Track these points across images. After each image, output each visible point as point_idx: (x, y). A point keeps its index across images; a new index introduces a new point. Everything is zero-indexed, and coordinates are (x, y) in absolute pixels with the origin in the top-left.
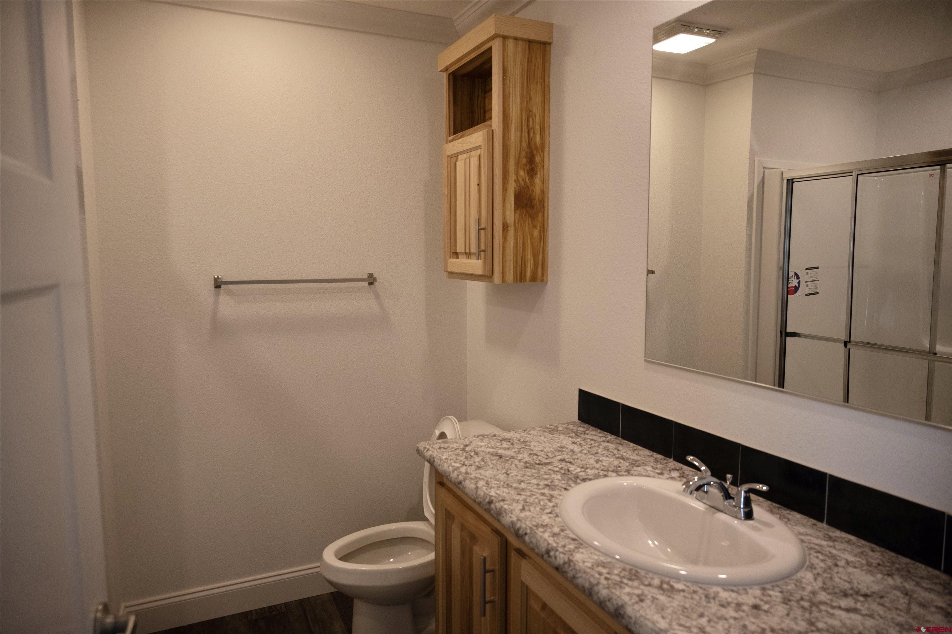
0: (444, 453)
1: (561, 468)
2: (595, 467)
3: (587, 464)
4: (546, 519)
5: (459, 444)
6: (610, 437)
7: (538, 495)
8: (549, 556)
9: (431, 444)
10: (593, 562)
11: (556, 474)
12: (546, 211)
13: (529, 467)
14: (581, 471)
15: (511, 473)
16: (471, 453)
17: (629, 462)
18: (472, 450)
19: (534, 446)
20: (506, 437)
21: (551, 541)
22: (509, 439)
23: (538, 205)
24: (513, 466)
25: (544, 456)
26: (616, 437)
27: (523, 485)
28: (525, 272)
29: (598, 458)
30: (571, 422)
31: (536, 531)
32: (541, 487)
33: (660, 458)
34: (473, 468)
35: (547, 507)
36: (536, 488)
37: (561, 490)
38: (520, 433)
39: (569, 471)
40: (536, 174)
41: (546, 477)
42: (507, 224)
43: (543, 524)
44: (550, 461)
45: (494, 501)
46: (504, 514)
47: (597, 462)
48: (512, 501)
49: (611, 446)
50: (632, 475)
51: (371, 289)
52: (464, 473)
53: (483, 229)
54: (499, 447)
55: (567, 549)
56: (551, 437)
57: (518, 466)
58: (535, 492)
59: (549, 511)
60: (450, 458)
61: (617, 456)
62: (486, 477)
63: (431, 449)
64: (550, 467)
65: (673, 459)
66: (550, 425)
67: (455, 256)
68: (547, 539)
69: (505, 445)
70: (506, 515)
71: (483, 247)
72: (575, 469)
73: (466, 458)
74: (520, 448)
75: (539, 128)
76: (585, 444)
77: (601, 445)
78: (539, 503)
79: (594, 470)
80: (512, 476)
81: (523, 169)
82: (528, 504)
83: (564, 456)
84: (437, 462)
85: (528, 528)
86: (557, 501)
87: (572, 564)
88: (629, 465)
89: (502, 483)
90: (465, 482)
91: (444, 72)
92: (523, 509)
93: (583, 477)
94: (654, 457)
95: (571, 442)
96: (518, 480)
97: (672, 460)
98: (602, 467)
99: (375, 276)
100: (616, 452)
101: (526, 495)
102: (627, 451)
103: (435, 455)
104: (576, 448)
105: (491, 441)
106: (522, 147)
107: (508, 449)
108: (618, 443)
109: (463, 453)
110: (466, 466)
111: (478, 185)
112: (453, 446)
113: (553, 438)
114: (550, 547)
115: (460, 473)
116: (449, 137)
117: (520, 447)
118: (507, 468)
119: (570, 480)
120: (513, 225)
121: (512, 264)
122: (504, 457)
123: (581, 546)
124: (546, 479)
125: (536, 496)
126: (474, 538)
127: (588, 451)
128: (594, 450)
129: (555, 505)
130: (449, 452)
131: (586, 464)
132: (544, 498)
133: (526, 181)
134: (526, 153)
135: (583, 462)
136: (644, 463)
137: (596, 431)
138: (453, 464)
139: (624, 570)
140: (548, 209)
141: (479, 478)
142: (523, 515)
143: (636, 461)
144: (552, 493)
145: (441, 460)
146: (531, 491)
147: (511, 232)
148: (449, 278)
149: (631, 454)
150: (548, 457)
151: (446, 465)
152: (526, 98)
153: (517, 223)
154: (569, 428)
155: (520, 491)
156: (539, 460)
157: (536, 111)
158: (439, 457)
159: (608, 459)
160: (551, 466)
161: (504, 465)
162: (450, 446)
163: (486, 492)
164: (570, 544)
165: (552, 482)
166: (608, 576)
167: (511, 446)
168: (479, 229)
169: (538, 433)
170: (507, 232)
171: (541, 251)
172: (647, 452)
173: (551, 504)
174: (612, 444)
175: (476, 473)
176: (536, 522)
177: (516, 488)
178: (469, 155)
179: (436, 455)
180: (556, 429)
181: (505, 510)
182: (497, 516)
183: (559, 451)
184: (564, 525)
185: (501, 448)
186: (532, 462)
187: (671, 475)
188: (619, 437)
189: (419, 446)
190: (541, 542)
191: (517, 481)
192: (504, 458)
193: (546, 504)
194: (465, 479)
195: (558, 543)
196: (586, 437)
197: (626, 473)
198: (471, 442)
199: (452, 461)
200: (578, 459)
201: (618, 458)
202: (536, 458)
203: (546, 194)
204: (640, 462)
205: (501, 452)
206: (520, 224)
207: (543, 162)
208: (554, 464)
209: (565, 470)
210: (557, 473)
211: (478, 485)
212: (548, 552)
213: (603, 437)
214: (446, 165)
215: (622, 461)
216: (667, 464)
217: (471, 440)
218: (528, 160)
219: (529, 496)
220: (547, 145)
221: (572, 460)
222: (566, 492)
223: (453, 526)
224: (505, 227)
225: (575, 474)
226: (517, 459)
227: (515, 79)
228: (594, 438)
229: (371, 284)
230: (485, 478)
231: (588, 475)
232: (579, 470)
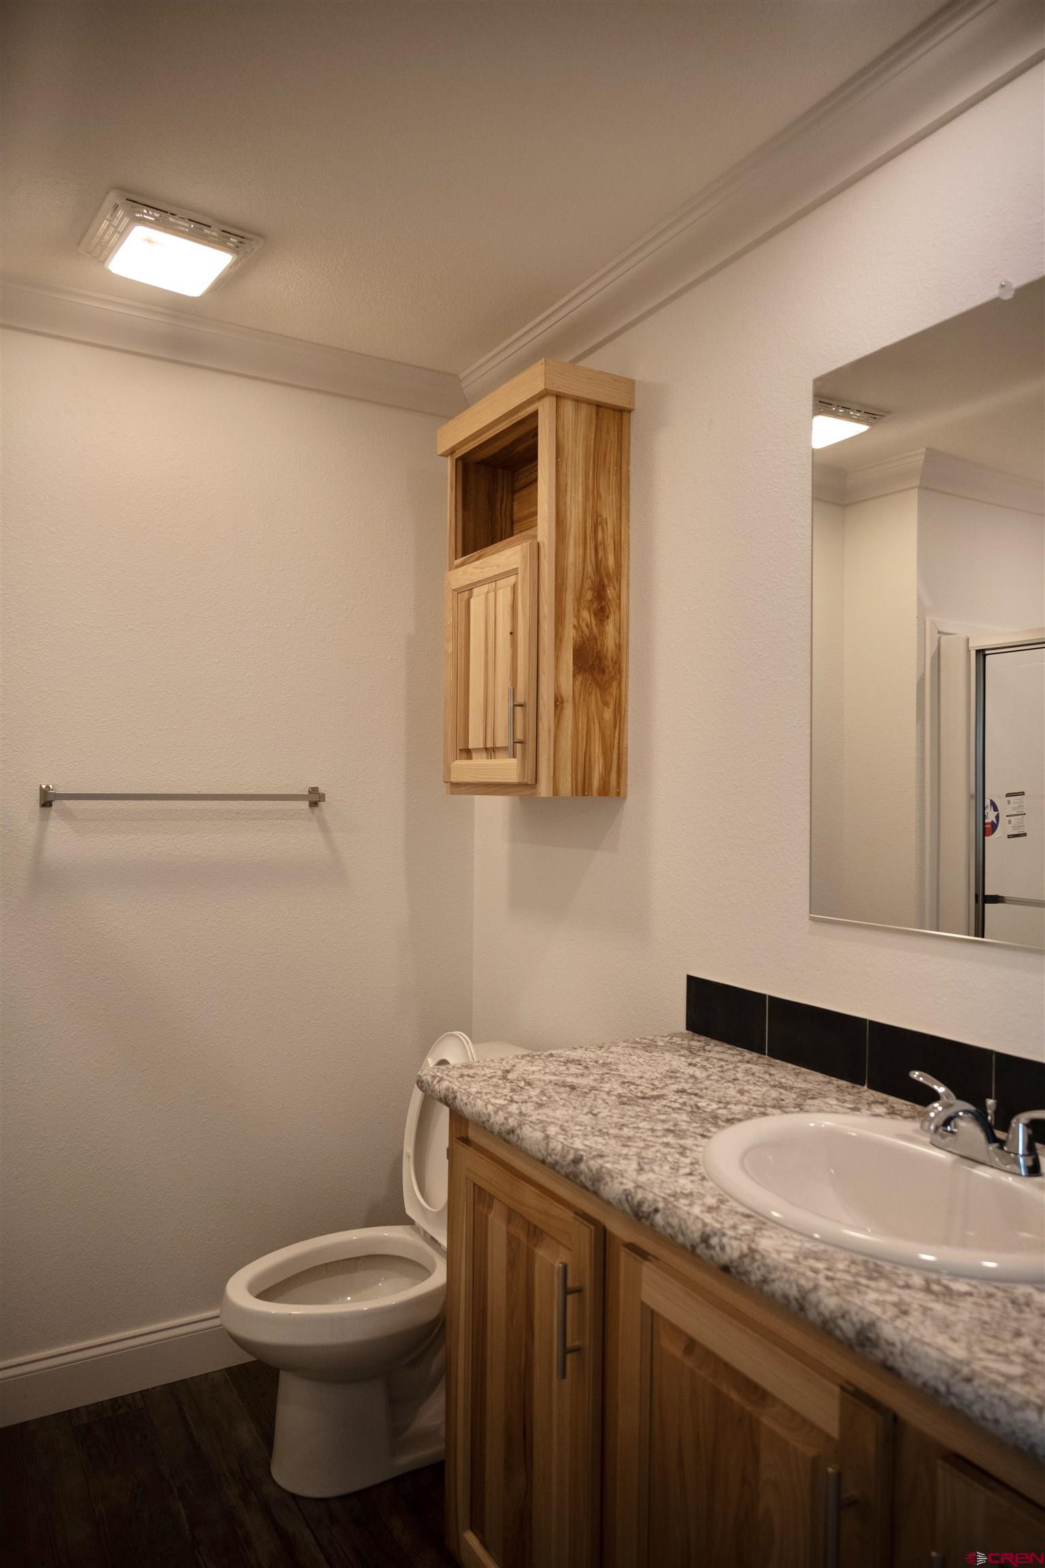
0: (472, 1083)
1: (684, 1104)
2: (740, 1101)
3: (726, 1095)
4: (686, 1184)
5: (494, 1069)
6: (748, 1055)
7: (658, 1147)
8: (709, 1246)
9: (443, 1071)
10: (794, 1252)
11: (678, 1113)
12: (624, 679)
13: (628, 1102)
14: (720, 1108)
15: (599, 1112)
16: (518, 1082)
17: (795, 1093)
18: (520, 1079)
19: (625, 1069)
20: (572, 1057)
21: (708, 1218)
22: (579, 1060)
23: (611, 668)
24: (600, 1101)
25: (647, 1085)
26: (759, 1055)
27: (626, 1132)
28: (590, 779)
29: (741, 1087)
30: (675, 1034)
31: (676, 1203)
32: (659, 1134)
33: (845, 1086)
34: (530, 1106)
35: (681, 1165)
36: (653, 1136)
37: (696, 1138)
38: (593, 1050)
39: (698, 1108)
40: (608, 617)
41: (662, 1117)
42: (562, 698)
43: (684, 1191)
44: (662, 1093)
45: (585, 1158)
46: (608, 1179)
47: (741, 1092)
48: (616, 1157)
49: (755, 1068)
50: (807, 1111)
51: (313, 814)
52: (517, 1114)
53: (521, 705)
54: (565, 1072)
55: (740, 1232)
56: (650, 1057)
57: (608, 1101)
58: (650, 1141)
59: (687, 1170)
60: (484, 1091)
61: (772, 1083)
62: (558, 1119)
63: (445, 1077)
64: (664, 1102)
65: (868, 1087)
66: (641, 1038)
67: (464, 755)
68: (701, 1216)
69: (574, 1069)
70: (612, 1181)
71: (519, 736)
72: (708, 1105)
73: (513, 1090)
74: (603, 1075)
75: (612, 543)
76: (711, 1066)
77: (739, 1067)
78: (666, 1159)
79: (741, 1105)
80: (603, 1118)
81: (588, 608)
82: (646, 1161)
83: (681, 1084)
84: (462, 1099)
85: (658, 1199)
86: (695, 1155)
87: (757, 1257)
88: (798, 1097)
89: (589, 1128)
90: (521, 1129)
91: (447, 456)
92: (641, 1170)
93: (726, 1117)
94: (833, 1084)
95: (687, 1064)
96: (616, 1123)
97: (866, 1087)
98: (753, 1102)
99: (321, 790)
100: (767, 1077)
101: (638, 1147)
102: (785, 1076)
103: (455, 1088)
104: (698, 1073)
105: (548, 1063)
106: (586, 572)
107: (582, 1075)
108: (767, 1064)
109: (504, 1083)
110: (517, 1103)
111: (511, 633)
112: (483, 1073)
113: (653, 1058)
114: (708, 1230)
115: (511, 1114)
116: (456, 559)
117: (601, 1072)
118: (589, 1104)
119: (706, 1122)
120: (571, 700)
121: (569, 765)
122: (579, 1087)
123: (764, 1226)
124: (663, 1121)
125: (656, 1148)
126: (535, 1233)
127: (720, 1076)
128: (730, 1075)
129: (694, 1161)
130: (479, 1082)
131: (724, 1097)
132: (672, 1150)
133: (592, 628)
134: (592, 582)
135: (717, 1094)
136: (821, 1094)
137: (722, 1046)
138: (493, 1100)
139: (853, 1262)
140: (627, 677)
141: (546, 1121)
142: (643, 1178)
143: (807, 1091)
144: (682, 1142)
145: (469, 1094)
146: (644, 1140)
147: (568, 711)
148: (452, 793)
149: (793, 1080)
150: (655, 1088)
151: (480, 1103)
152: (593, 495)
153: (577, 697)
154: (675, 1043)
155: (627, 1141)
156: (642, 1092)
157: (608, 516)
158: (465, 1090)
159: (758, 1088)
160: (666, 1101)
161: (583, 1100)
162: (479, 1072)
163: (565, 1143)
164: (743, 1223)
165: (676, 1125)
166: (830, 1274)
167: (585, 1071)
168: (514, 706)
169: (624, 1050)
170: (562, 709)
171: (616, 745)
172: (820, 1077)
173: (688, 1161)
174: (756, 1065)
175: (539, 1114)
176: (670, 1189)
177: (616, 1137)
178: (494, 587)
179: (459, 1087)
180: (652, 1043)
181: (609, 1172)
182: (593, 1185)
183: (671, 1077)
184: (722, 1193)
185: (568, 1075)
186: (630, 1095)
187: (874, 1111)
188: (764, 1054)
189: (422, 1075)
190: (690, 1223)
191: (613, 1125)
192: (579, 1089)
193: (678, 1159)
194: (520, 1125)
195: (722, 1223)
196: (709, 1056)
197: (798, 1109)
198: (514, 1066)
199: (489, 1096)
200: (706, 1089)
201: (774, 1086)
202: (635, 1089)
203: (624, 650)
204: (814, 1092)
205: (570, 1080)
206: (582, 698)
207: (619, 598)
208: (669, 1097)
209: (691, 1107)
210: (680, 1111)
211: (548, 1133)
212: (705, 1239)
213: (737, 1055)
214: (450, 605)
215: (782, 1091)
216: (860, 1095)
217: (512, 1062)
218: (596, 594)
219: (644, 1148)
220: (624, 570)
221: (697, 1091)
222: (706, 1140)
223: (491, 1216)
224: (559, 702)
225: (711, 1112)
226: (602, 1091)
227: (575, 462)
228: (722, 1056)
229: (314, 804)
230: (556, 1122)
231: (733, 1113)
232: (714, 1106)
